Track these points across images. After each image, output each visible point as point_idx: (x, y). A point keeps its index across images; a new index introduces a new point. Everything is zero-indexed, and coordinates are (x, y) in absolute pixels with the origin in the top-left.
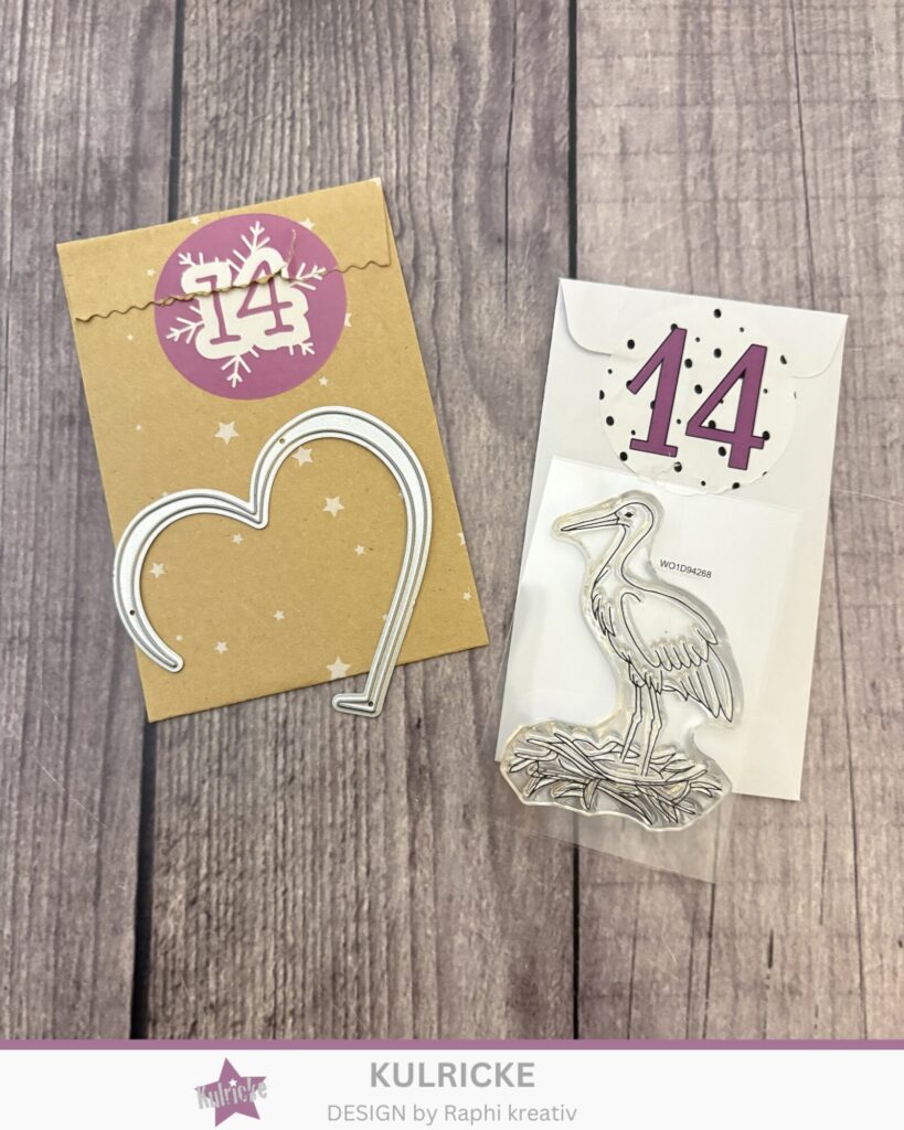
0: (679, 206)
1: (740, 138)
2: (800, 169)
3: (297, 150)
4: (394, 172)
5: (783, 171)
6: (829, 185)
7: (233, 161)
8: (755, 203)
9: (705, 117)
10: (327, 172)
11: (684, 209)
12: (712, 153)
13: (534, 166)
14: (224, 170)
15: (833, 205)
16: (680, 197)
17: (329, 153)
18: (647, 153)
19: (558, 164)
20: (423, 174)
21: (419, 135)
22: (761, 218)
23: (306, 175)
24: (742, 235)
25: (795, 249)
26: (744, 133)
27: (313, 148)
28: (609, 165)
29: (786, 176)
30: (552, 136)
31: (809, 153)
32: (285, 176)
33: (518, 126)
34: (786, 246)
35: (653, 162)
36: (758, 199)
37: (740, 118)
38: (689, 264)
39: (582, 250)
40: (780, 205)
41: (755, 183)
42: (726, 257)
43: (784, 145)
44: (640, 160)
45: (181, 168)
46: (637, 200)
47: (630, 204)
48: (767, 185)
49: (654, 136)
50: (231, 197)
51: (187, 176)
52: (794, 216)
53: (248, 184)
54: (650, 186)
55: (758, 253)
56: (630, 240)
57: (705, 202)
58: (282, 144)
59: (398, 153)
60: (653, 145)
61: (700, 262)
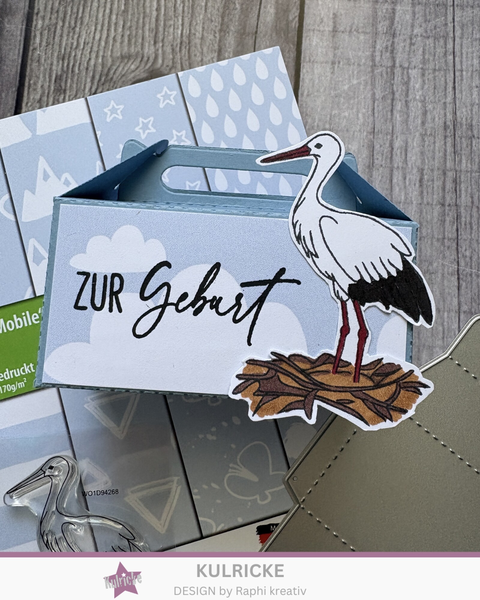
0: (370, 69)
1: (413, 26)
2: (451, 50)
3: (115, 12)
4: (180, 32)
5: (440, 51)
6: (469, 63)
7: (71, 16)
8: (420, 70)
9: (390, 11)
10: (134, 28)
11: (373, 71)
12: (394, 36)
13: (274, 35)
14: (64, 21)
15: (472, 76)
16: (371, 64)
17: (136, 16)
18: (350, 31)
19: (290, 35)
20: (199, 35)
21: (198, 8)
22: (424, 81)
23: (120, 30)
24: (410, 92)
25: (445, 103)
26: (415, 24)
27: (126, 11)
28: (325, 38)
29: (442, 54)
30: (288, 16)
31: (457, 40)
32: (105, 28)
33: (265, 7)
34: (439, 101)
35: (353, 38)
36: (422, 68)
37: (414, 13)
38: (374, 109)
39: (302, 95)
40: (437, 73)
41: (421, 57)
42: (399, 106)
43: (441, 34)
44: (346, 36)
45: (35, 17)
46: (341, 63)
47: (337, 65)
48: (429, 59)
49: (356, 22)
50: (67, 40)
51: (38, 23)
52: (446, 80)
53: (80, 33)
54: (351, 54)
55: (420, 104)
56: (335, 89)
57: (387, 68)
58: (105, 7)
59: (183, 20)
60: (354, 27)
61: (381, 107)
